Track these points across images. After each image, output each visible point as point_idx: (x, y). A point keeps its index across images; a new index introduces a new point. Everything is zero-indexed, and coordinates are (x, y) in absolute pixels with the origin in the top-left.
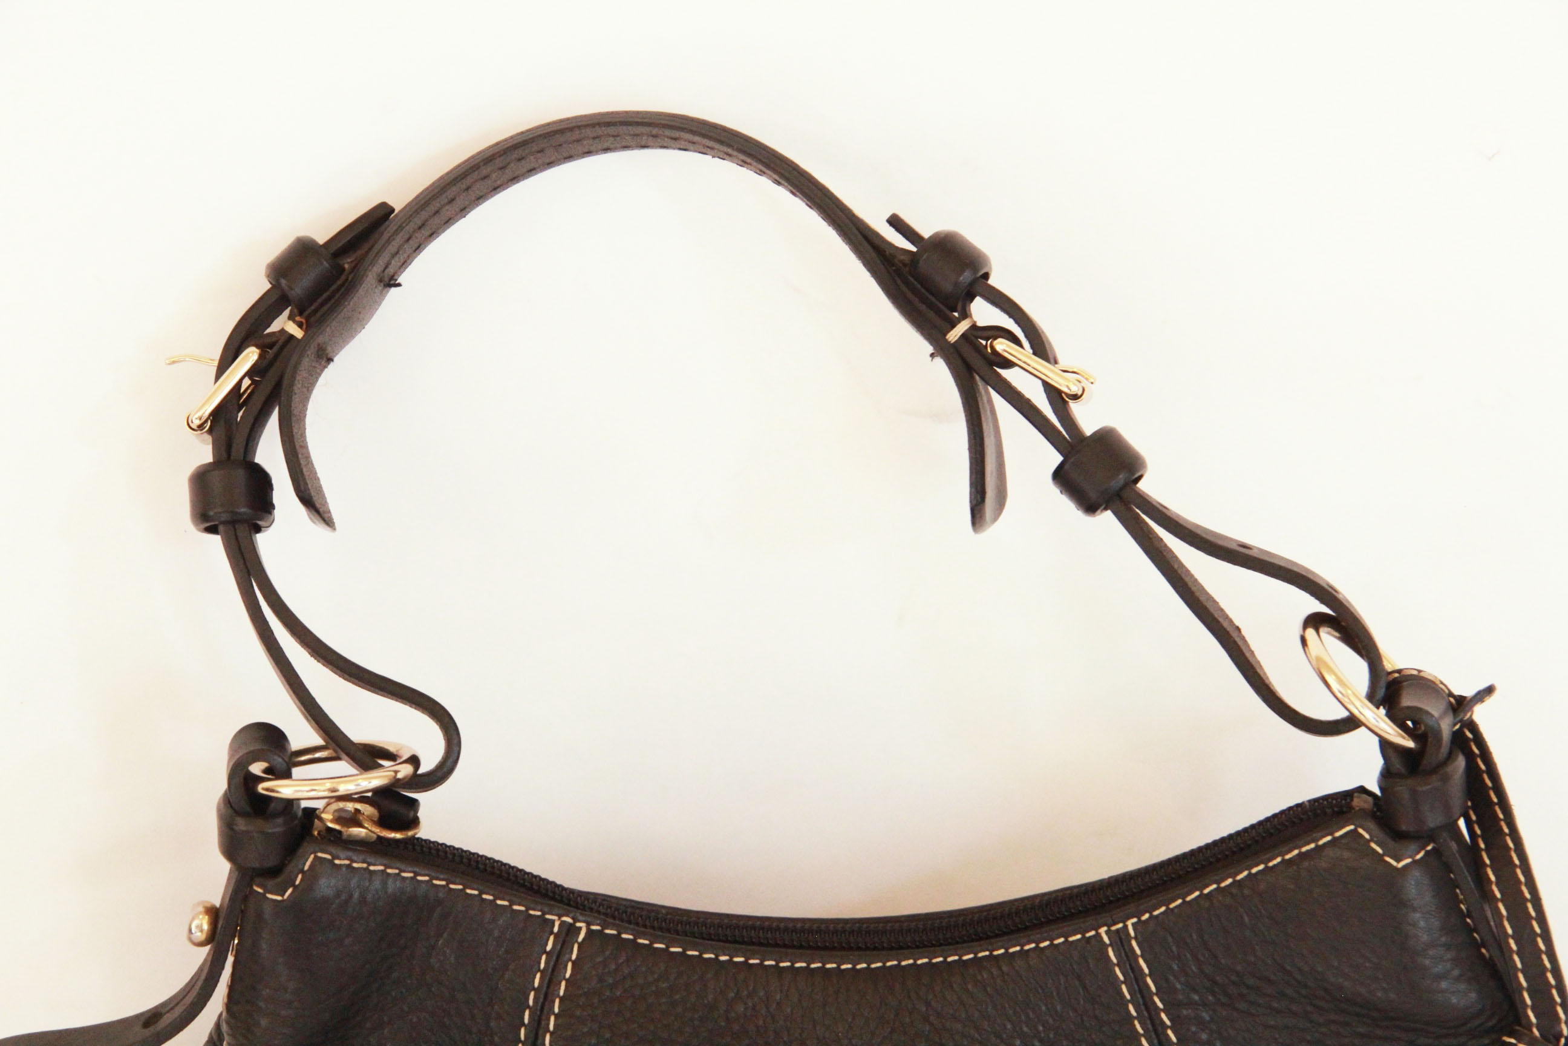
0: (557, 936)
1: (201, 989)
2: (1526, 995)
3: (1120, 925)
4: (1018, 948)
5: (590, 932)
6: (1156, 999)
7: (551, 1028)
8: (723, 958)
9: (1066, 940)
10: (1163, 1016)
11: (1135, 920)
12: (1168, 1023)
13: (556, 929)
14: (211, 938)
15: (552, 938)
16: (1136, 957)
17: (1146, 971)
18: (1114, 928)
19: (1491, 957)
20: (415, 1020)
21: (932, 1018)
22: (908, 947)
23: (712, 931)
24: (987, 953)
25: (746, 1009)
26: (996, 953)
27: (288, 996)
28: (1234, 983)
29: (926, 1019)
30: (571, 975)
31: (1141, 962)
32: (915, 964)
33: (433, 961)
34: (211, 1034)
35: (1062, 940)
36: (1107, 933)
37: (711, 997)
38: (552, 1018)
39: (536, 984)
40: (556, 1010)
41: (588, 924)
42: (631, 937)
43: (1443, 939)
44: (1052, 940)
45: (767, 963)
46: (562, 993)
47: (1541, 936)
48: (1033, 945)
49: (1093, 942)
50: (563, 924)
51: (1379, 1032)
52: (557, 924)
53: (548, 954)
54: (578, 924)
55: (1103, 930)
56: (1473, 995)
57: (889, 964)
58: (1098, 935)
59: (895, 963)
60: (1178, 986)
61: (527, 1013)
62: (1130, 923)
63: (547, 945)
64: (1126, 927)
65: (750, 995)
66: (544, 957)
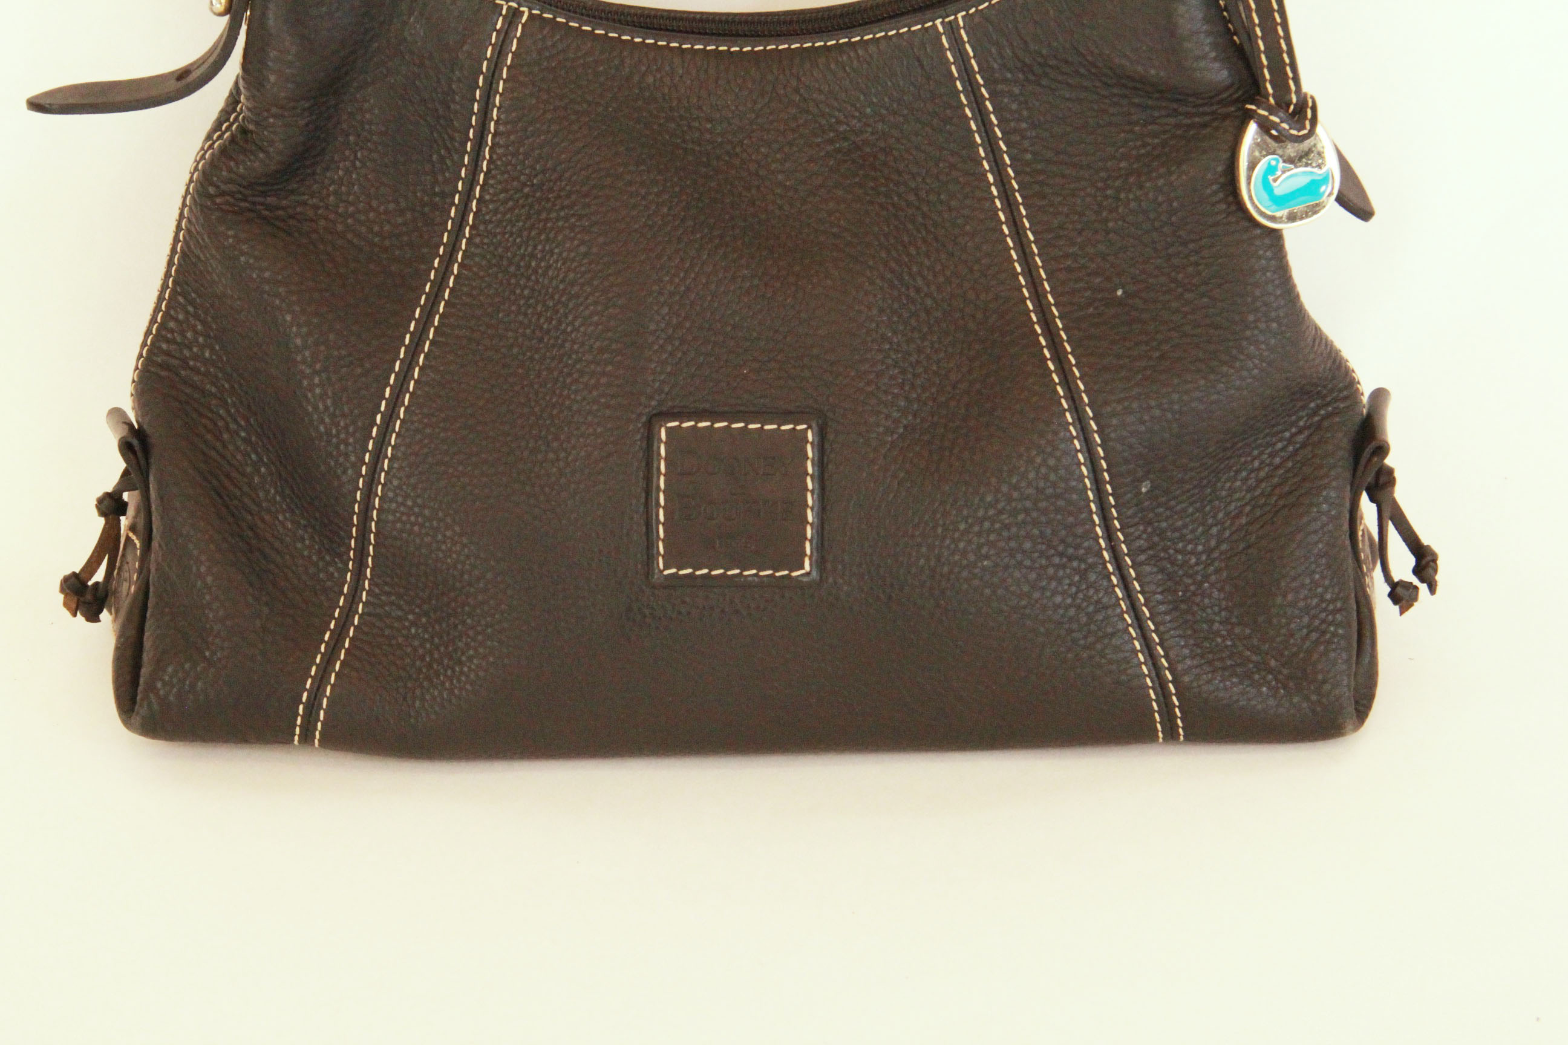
0: (505, 17)
1: (222, 50)
2: (1266, 71)
3: (952, 17)
4: (871, 36)
5: (531, 15)
6: (978, 77)
7: (501, 90)
8: (638, 40)
9: (909, 30)
10: (983, 90)
11: (964, 13)
12: (987, 96)
13: (504, 12)
14: (228, 10)
15: (501, 19)
16: (963, 42)
17: (971, 54)
18: (947, 20)
19: (1240, 44)
20: (392, 81)
21: (802, 91)
22: (784, 35)
23: (629, 18)
24: (847, 40)
25: (655, 80)
26: (853, 40)
27: (290, 57)
28: (1039, 64)
29: (797, 91)
30: (517, 49)
31: (968, 47)
32: (789, 48)
33: (406, 34)
34: (231, 90)
35: (906, 29)
36: (942, 23)
37: (627, 70)
38: (501, 83)
39: (489, 55)
40: (505, 76)
41: (530, 9)
42: (564, 21)
43: (1204, 27)
44: (898, 30)
45: (672, 45)
46: (509, 63)
47: (1281, 24)
48: (883, 34)
49: (930, 31)
50: (509, 7)
51: (1150, 102)
52: (505, 8)
53: (498, 31)
54: (522, 9)
55: (938, 22)
56: (1225, 73)
57: (769, 48)
58: (935, 25)
59: (774, 47)
60: (996, 66)
61: (481, 78)
62: (960, 16)
63: (496, 24)
64: (956, 18)
65: (658, 70)
66: (495, 34)
